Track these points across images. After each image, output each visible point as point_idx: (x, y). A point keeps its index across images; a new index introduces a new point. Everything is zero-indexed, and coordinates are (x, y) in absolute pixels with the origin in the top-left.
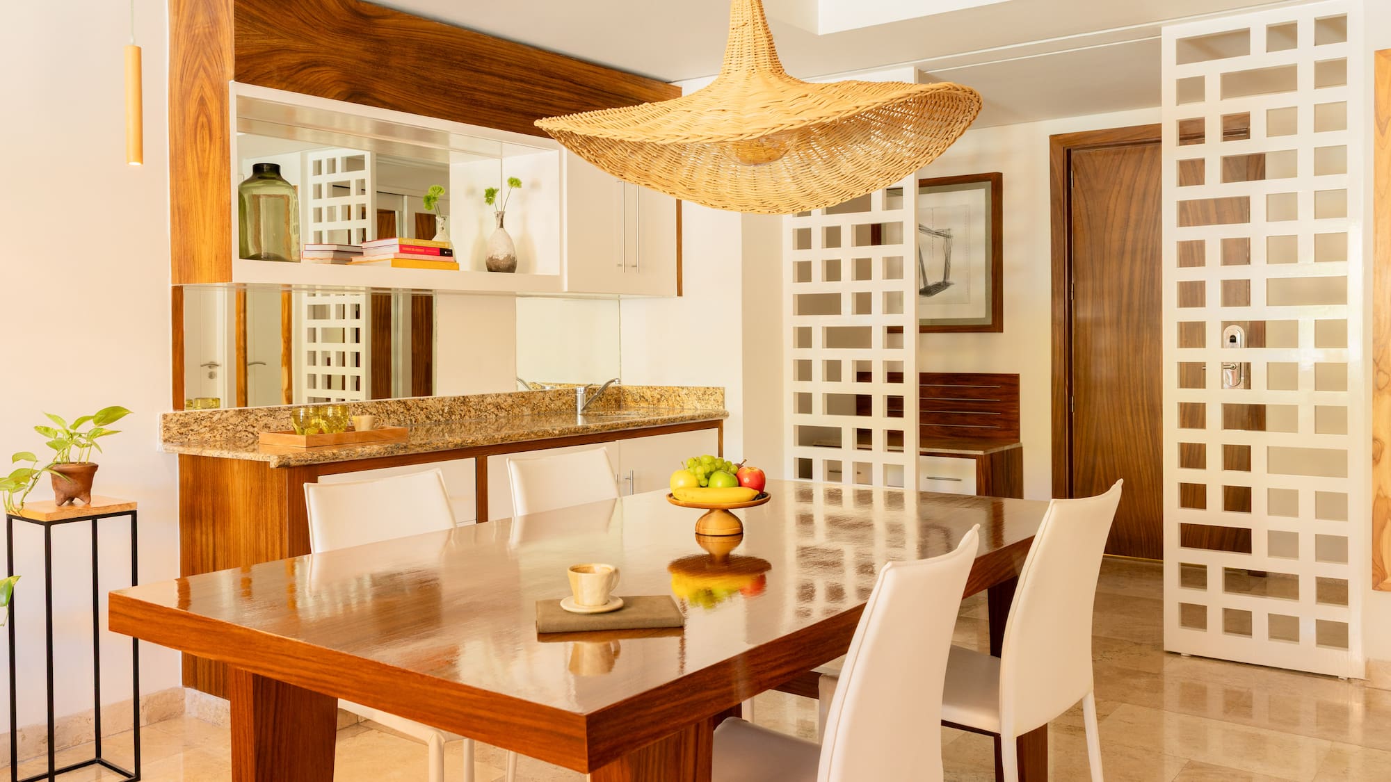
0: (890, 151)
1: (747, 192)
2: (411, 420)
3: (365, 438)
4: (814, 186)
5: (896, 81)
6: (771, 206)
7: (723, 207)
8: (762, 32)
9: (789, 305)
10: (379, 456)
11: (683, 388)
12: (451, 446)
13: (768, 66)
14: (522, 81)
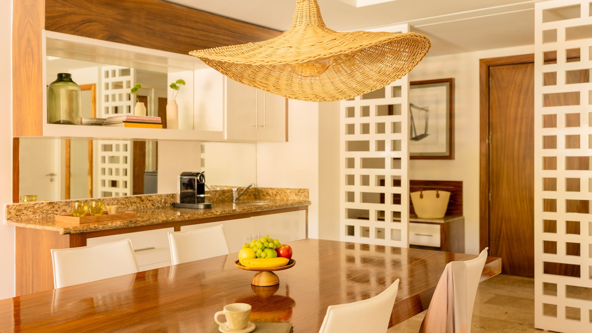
0: (383, 69)
1: (308, 90)
2: (144, 207)
3: (114, 218)
4: (342, 87)
5: (384, 32)
6: (321, 98)
7: (295, 98)
8: (313, 5)
9: (343, 146)
10: (120, 227)
11: (288, 189)
12: (160, 221)
13: (316, 23)
14: (203, 30)
